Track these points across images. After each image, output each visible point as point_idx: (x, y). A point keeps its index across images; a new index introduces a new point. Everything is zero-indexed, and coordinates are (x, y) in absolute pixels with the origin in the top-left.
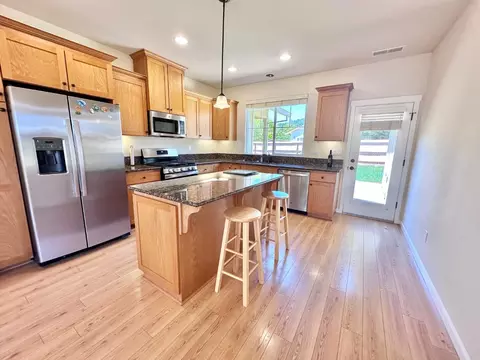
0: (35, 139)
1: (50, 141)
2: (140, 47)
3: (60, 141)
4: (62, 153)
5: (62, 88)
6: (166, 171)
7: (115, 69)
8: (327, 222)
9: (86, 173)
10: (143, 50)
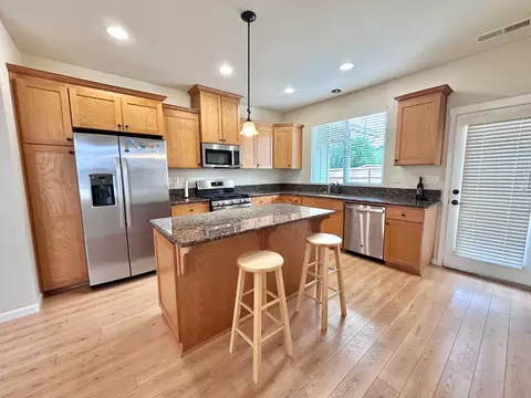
0: (91, 176)
1: (102, 177)
2: (193, 83)
3: (111, 176)
4: (112, 186)
5: (117, 129)
6: (214, 203)
7: (166, 107)
8: (413, 278)
9: (131, 206)
10: (196, 86)
